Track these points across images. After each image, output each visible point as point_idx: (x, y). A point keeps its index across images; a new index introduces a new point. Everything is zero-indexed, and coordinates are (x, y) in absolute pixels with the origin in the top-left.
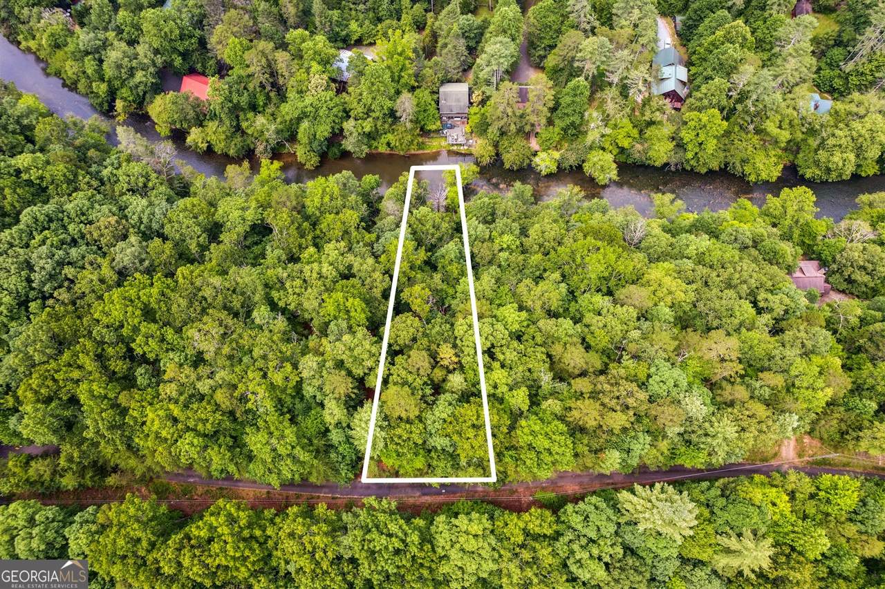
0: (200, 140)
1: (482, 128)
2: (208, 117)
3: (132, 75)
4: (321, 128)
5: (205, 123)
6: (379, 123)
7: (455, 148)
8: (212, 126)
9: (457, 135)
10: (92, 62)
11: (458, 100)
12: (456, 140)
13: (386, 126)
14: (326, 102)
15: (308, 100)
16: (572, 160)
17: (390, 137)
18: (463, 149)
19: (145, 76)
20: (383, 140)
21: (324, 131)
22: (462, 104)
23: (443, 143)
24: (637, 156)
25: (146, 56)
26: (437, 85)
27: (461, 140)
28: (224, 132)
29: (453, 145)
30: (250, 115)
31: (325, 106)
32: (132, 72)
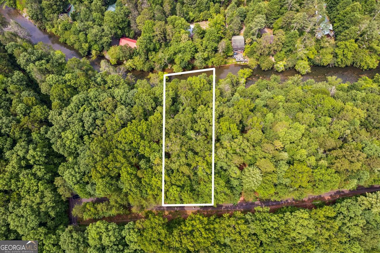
0: (132, 65)
1: (251, 54)
2: (134, 55)
3: (101, 39)
4: (187, 57)
5: (133, 57)
6: (210, 54)
7: (239, 63)
8: (136, 58)
9: (240, 57)
10: (83, 35)
11: (240, 43)
12: (239, 59)
13: (213, 55)
14: (189, 45)
15: (182, 45)
16: (290, 65)
17: (213, 59)
18: (242, 63)
19: (107, 39)
20: (211, 61)
21: (188, 57)
22: (242, 44)
23: (234, 61)
24: (317, 61)
25: (108, 31)
26: (231, 37)
27: (242, 59)
28: (142, 61)
29: (238, 61)
30: (153, 53)
31: (189, 47)
32: (101, 38)
